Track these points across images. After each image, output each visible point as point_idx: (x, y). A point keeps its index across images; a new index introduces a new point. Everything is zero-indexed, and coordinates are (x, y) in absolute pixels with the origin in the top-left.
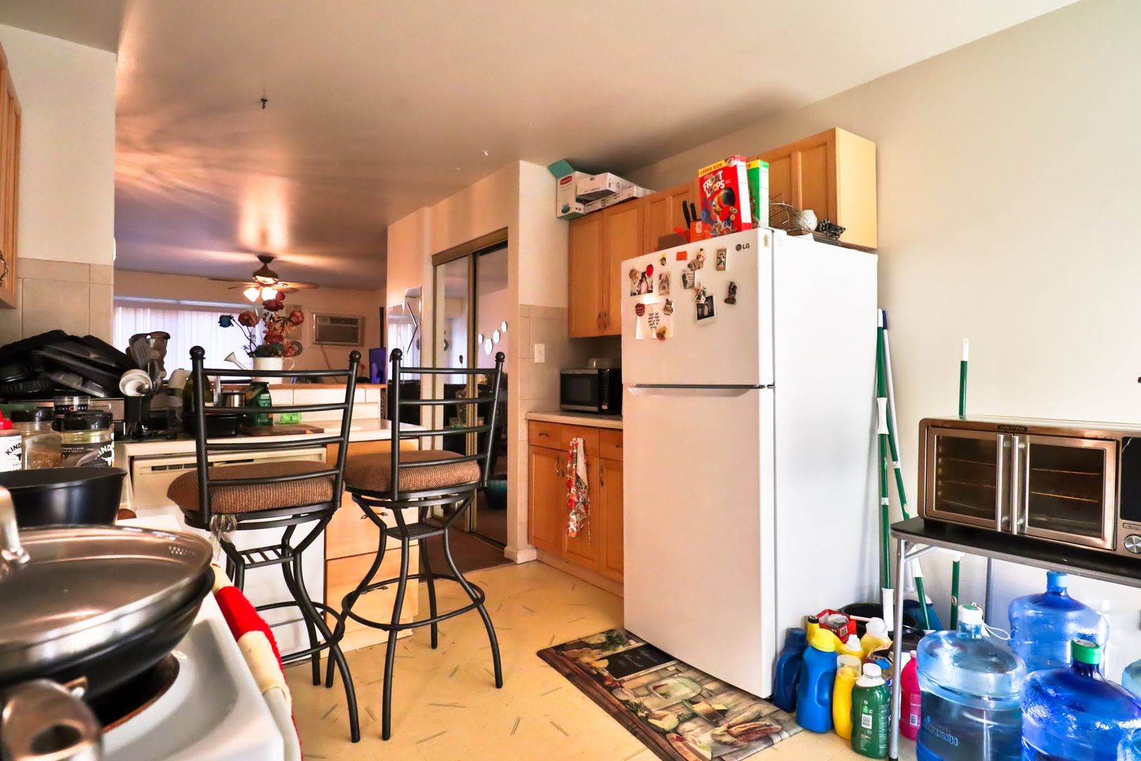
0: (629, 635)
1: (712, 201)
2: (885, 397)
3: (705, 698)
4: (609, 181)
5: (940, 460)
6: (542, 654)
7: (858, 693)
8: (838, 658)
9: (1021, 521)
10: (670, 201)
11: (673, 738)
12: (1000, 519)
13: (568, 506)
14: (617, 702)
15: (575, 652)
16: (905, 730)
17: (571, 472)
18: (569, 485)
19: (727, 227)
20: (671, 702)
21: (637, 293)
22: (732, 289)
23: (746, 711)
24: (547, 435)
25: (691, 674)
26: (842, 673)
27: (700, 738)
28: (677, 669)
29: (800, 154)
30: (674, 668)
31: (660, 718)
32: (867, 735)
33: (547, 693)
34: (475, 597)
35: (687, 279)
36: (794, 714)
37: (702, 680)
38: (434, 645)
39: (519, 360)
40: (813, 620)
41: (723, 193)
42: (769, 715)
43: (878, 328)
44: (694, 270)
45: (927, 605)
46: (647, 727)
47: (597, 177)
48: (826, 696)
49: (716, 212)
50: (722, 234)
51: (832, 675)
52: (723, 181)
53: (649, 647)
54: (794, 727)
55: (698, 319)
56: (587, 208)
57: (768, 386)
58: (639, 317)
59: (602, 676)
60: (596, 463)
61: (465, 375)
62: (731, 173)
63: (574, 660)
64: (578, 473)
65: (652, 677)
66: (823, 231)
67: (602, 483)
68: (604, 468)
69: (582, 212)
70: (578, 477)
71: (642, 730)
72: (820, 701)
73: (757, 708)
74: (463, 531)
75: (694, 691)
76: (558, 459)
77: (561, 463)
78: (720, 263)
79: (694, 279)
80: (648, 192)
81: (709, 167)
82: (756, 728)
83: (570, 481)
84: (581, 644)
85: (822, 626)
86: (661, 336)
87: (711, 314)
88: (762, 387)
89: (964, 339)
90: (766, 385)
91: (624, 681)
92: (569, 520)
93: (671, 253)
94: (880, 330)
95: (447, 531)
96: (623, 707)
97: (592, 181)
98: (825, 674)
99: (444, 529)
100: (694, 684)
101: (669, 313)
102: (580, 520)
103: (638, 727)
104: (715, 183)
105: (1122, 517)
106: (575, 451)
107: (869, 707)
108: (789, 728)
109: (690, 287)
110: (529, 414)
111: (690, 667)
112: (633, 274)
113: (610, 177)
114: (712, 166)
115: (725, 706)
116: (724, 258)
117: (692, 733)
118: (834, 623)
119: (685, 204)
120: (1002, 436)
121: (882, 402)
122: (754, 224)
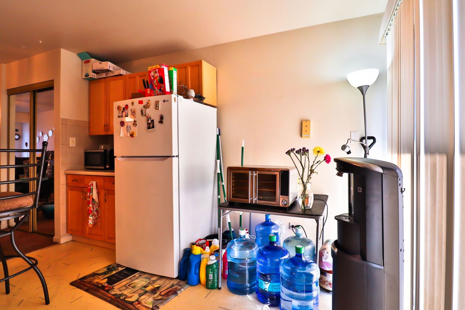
0: (119, 266)
1: (154, 81)
2: (219, 159)
3: (151, 284)
4: (109, 65)
5: (233, 181)
6: (72, 284)
7: (208, 267)
8: (202, 256)
9: (256, 199)
10: (138, 78)
11: (136, 304)
12: (250, 199)
13: (88, 213)
14: (111, 295)
15: (91, 279)
16: (224, 276)
17: (89, 197)
18: (89, 203)
19: (160, 92)
20: (136, 289)
21: (121, 116)
22: (162, 118)
23: (168, 284)
24: (77, 181)
25: (146, 276)
26: (203, 261)
27: (148, 300)
28: (140, 275)
29: (189, 67)
30: (138, 275)
31: (131, 297)
32: (211, 281)
33: (75, 300)
34: (32, 263)
35: (143, 112)
36: (186, 281)
37: (150, 277)
38: (8, 292)
39: (61, 145)
40: (193, 244)
41: (158, 78)
42: (177, 284)
43: (217, 135)
44: (146, 109)
45: (232, 231)
46: (124, 302)
47: (103, 63)
48: (198, 271)
49: (155, 86)
50: (158, 95)
51: (200, 263)
52: (158, 73)
53: (128, 269)
54: (186, 286)
55: (148, 129)
56: (98, 76)
57: (176, 156)
58: (122, 127)
59: (104, 286)
60: (103, 192)
61: (29, 153)
62: (161, 71)
63: (90, 282)
64: (93, 197)
65: (128, 281)
66: (197, 98)
67: (106, 201)
68: (107, 195)
69: (95, 77)
70: (93, 199)
71: (122, 304)
72: (195, 274)
73: (172, 282)
74: (29, 232)
75: (146, 282)
76: (83, 192)
77: (84, 193)
78: (157, 107)
79: (146, 112)
80: (128, 73)
81: (152, 67)
82: (171, 290)
83: (89, 201)
84: (94, 275)
85: (197, 245)
86: (132, 135)
87: (153, 127)
88: (174, 156)
89: (243, 140)
90: (175, 156)
91: (115, 286)
92: (88, 219)
93: (136, 100)
94: (218, 136)
95: (13, 233)
96: (114, 297)
97: (101, 64)
98: (197, 263)
99: (11, 232)
100: (147, 279)
101: (135, 126)
102: (95, 219)
103: (120, 304)
104: (155, 74)
105: (281, 195)
106: (92, 187)
107: (212, 271)
108: (184, 287)
109: (144, 116)
110: (67, 171)
111: (145, 273)
112: (119, 108)
113: (109, 63)
114: (154, 67)
115: (159, 285)
116: (159, 105)
117: (145, 299)
118: (202, 243)
119: (144, 80)
120: (250, 172)
121: (218, 161)
122: (171, 92)
